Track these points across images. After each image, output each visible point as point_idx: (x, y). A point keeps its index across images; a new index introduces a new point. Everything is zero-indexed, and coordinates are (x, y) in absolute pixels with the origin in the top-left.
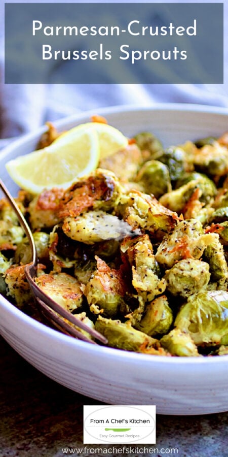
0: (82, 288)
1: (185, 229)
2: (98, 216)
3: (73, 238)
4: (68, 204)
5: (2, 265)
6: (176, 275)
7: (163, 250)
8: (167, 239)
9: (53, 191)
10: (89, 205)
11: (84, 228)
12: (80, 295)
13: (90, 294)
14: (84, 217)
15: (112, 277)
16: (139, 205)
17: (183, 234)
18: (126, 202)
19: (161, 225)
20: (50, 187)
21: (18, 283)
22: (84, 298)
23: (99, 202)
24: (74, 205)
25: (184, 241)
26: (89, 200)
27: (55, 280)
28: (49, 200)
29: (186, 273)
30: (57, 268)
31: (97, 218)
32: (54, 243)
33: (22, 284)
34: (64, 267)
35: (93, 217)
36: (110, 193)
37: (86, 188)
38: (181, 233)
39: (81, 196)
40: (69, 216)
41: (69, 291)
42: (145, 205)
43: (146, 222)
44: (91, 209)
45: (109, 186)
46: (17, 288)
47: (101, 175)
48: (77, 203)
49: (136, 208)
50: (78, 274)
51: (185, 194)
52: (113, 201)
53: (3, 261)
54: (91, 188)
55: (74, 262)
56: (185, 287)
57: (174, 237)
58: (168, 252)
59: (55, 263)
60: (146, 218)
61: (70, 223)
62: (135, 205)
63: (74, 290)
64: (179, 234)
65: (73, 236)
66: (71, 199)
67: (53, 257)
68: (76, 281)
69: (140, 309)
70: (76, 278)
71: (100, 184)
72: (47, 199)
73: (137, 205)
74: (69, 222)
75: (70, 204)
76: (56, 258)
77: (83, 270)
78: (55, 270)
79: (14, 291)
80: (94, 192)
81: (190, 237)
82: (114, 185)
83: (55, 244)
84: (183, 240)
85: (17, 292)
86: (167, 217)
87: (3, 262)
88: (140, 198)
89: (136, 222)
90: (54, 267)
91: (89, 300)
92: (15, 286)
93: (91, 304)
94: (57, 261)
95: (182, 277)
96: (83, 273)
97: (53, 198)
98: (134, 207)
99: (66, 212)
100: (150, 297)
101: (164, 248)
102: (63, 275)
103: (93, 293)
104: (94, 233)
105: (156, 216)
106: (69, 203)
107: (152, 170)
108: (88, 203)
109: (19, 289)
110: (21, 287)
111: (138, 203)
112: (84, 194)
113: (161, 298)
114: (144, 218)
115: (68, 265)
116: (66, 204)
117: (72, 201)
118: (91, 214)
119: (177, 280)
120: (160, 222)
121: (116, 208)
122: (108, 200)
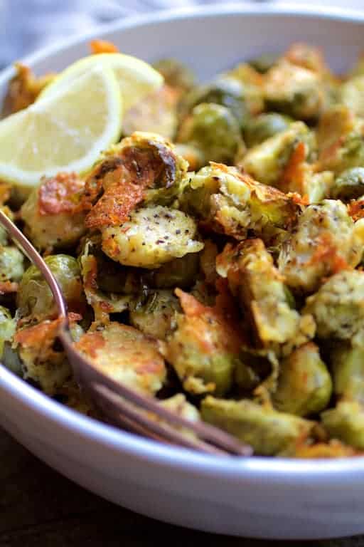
0: (162, 349)
1: (321, 220)
2: (156, 216)
3: (123, 263)
4: (100, 203)
5: (4, 325)
6: (329, 304)
7: (289, 262)
8: (291, 240)
9: (60, 179)
10: (138, 200)
11: (144, 244)
12: (162, 364)
13: (180, 359)
14: (135, 222)
15: (210, 322)
16: (230, 188)
17: (319, 229)
18: (200, 185)
19: (273, 218)
20: (52, 172)
21: (44, 356)
22: (170, 367)
23: (155, 192)
24: (112, 203)
25: (326, 242)
26: (135, 191)
27: (107, 340)
28: (58, 197)
29: (345, 298)
30: (102, 316)
31: (156, 220)
32: (90, 273)
33: (51, 356)
34: (113, 312)
35: (149, 219)
36: (170, 174)
37: (124, 170)
38: (315, 228)
39: (119, 184)
40: (109, 224)
41: (140, 358)
42: (241, 187)
43: (250, 215)
44: (141, 205)
45: (166, 160)
46: (42, 363)
47: (146, 143)
48: (117, 199)
49: (226, 194)
50: (139, 321)
51: (280, 155)
52: (176, 186)
53: (4, 317)
54: (132, 169)
55: (127, 299)
56: (344, 323)
57: (304, 238)
58: (302, 265)
59: (96, 308)
60: (247, 208)
61: (115, 237)
62: (223, 189)
63: (148, 356)
64: (310, 230)
65: (125, 260)
66: (101, 193)
67: (92, 297)
68: (141, 336)
69: (275, 375)
70: (137, 327)
71: (147, 159)
72: (54, 194)
73: (228, 189)
74: (113, 236)
75: (103, 200)
76: (98, 299)
77: (147, 313)
78: (98, 319)
79: (37, 370)
80: (142, 175)
81: (335, 233)
82: (174, 158)
83: (94, 275)
84: (324, 239)
85: (41, 370)
86: (285, 203)
87: (5, 320)
88: (227, 175)
89: (234, 220)
90: (96, 315)
91: (180, 371)
92: (37, 362)
93: (186, 377)
94: (101, 303)
95: (337, 305)
96: (149, 318)
97: (63, 192)
98: (222, 194)
99: (101, 217)
100: (287, 350)
101: (289, 258)
102: (116, 328)
103: (186, 357)
104: (162, 248)
105: (266, 204)
106: (100, 200)
107: (209, 120)
108: (136, 197)
109: (45, 365)
110: (48, 361)
111: (227, 185)
112: (124, 181)
113: (307, 348)
114: (244, 209)
115: (119, 307)
116: (94, 202)
117: (105, 196)
118: (144, 213)
119: (329, 313)
120: (272, 214)
121: (180, 196)
122: (170, 187)
